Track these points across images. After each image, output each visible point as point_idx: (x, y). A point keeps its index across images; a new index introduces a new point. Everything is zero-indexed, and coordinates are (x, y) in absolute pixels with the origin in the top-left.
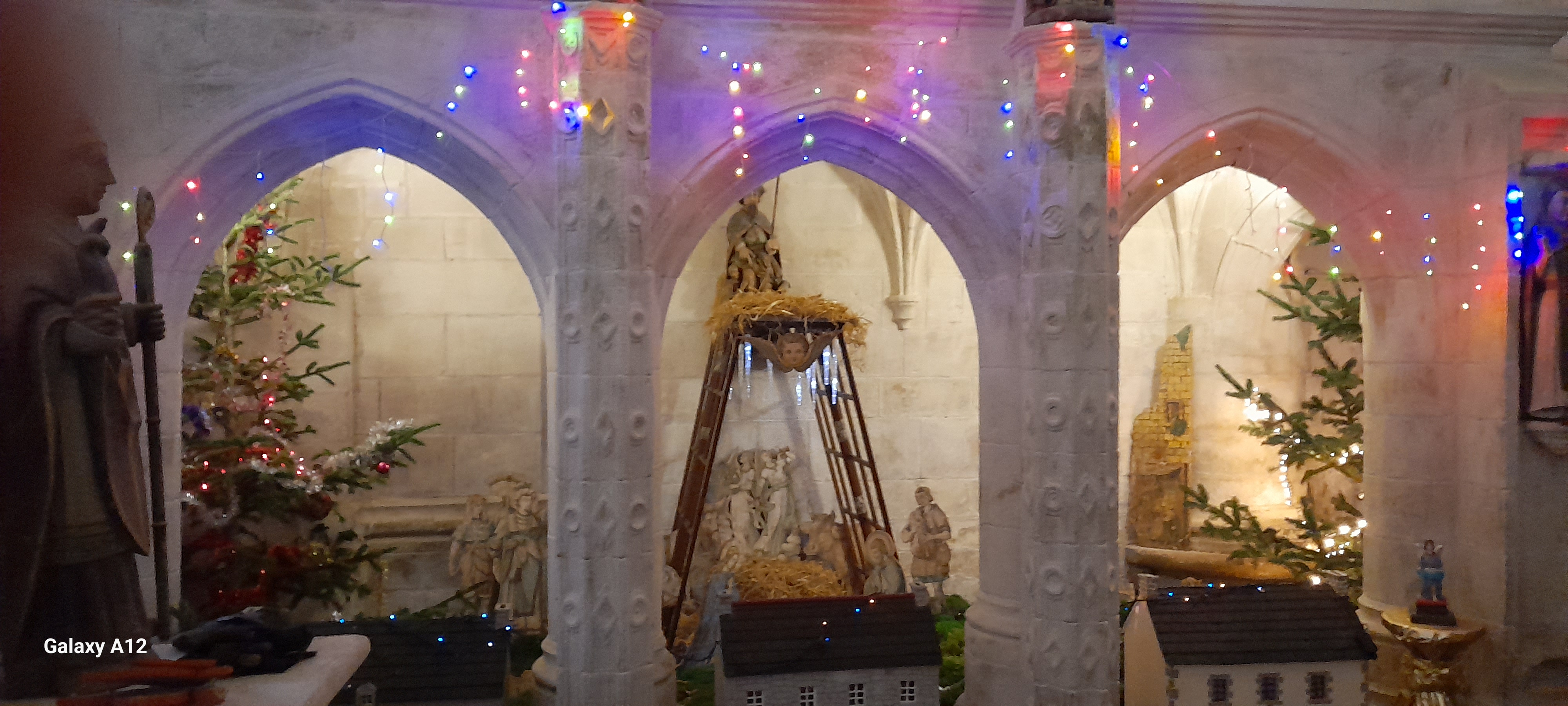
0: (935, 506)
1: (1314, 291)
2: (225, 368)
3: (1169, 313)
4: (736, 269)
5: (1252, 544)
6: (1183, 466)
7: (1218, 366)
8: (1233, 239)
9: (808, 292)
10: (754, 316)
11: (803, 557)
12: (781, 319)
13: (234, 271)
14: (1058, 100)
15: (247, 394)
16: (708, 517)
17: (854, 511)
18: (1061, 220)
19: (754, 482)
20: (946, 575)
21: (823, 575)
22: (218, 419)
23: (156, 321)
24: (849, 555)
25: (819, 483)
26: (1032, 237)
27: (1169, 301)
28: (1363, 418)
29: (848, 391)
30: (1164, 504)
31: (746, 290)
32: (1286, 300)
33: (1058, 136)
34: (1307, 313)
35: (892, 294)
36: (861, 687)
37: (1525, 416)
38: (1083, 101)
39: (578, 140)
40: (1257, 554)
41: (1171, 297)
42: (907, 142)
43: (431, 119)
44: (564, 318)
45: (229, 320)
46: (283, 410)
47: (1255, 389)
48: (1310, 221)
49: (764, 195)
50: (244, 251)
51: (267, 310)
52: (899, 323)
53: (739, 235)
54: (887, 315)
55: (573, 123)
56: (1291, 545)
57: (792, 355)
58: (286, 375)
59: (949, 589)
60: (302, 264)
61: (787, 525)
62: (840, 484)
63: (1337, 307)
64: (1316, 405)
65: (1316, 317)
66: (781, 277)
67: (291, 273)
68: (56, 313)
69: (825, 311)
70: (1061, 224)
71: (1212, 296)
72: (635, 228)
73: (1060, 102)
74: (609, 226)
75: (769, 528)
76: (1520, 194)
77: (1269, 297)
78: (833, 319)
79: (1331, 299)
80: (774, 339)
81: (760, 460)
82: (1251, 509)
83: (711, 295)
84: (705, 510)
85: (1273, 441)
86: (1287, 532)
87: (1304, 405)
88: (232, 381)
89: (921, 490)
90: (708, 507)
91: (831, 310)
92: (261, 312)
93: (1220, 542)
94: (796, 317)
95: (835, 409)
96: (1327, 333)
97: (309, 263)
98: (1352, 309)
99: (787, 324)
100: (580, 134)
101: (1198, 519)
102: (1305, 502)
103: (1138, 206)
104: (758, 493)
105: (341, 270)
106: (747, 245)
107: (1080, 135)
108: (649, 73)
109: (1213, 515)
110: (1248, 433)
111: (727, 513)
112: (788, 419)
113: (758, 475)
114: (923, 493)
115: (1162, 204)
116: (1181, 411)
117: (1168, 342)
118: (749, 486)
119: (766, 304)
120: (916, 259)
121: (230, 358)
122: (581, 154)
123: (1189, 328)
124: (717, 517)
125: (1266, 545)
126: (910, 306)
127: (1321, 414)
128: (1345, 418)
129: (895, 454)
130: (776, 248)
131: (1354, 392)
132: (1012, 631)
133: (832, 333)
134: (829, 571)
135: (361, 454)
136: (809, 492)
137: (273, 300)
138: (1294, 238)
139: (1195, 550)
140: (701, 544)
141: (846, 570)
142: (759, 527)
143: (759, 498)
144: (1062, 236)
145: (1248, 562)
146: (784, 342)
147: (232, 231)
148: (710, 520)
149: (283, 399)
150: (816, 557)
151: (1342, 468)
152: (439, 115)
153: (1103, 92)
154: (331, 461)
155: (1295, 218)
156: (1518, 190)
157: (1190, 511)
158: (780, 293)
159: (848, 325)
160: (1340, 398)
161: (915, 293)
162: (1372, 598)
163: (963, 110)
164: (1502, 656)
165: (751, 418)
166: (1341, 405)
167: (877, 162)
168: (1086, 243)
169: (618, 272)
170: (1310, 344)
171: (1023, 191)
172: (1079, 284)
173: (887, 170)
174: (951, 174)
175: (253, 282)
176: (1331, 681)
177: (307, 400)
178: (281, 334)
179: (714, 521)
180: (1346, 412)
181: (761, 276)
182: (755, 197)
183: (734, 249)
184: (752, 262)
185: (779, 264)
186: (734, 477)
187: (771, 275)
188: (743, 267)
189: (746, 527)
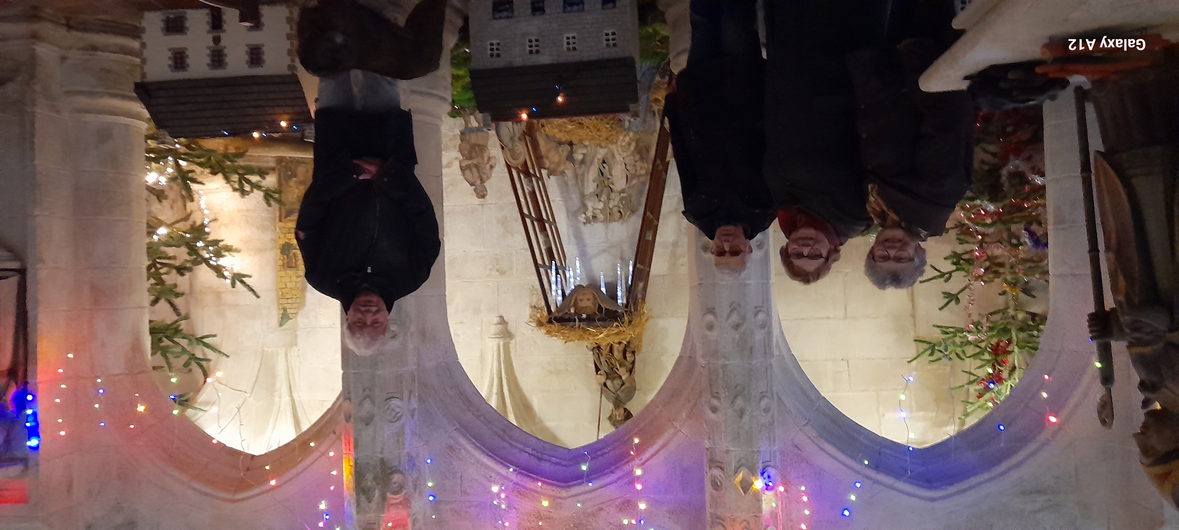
0: (472, 185)
1: (185, 357)
2: (1013, 276)
3: (296, 336)
4: (628, 359)
5: (229, 163)
6: (283, 219)
7: (258, 297)
8: (248, 395)
9: (574, 345)
10: (617, 326)
11: (571, 144)
12: (595, 324)
13: (1010, 349)
14: (392, 504)
15: (996, 257)
16: (643, 172)
17: (534, 180)
18: (388, 412)
19: (609, 199)
20: (462, 133)
21: (556, 131)
22: (1018, 238)
23: (1094, 328)
24: (535, 146)
25: (559, 199)
26: (409, 398)
27: (296, 345)
28: (146, 262)
29: (542, 270)
30: (297, 191)
31: (620, 343)
32: (207, 350)
33: (391, 478)
34: (190, 340)
35: (509, 343)
36: (531, 52)
37: (22, 272)
38: (373, 505)
39: (761, 462)
40: (226, 156)
41: (294, 348)
42: (509, 468)
43: (872, 473)
44: (766, 325)
45: (1011, 312)
46: (966, 244)
47: (228, 281)
48: (190, 412)
49: (608, 416)
50: (1003, 365)
51: (984, 321)
52: (503, 321)
53: (627, 384)
54: (512, 327)
55: (765, 475)
56: (200, 165)
57: (585, 297)
58: (967, 271)
59: (460, 122)
60: (957, 355)
61: (583, 167)
62: (545, 198)
63: (168, 347)
64: (181, 270)
65: (183, 338)
66: (594, 354)
67: (965, 348)
69: (562, 331)
70: (388, 409)
71: (263, 350)
72: (715, 396)
73: (391, 503)
74: (736, 397)
75: (597, 164)
76: (29, 443)
77: (220, 352)
78: (556, 326)
79: (173, 353)
80: (600, 308)
81: (605, 215)
82: (230, 189)
83: (646, 338)
84: (646, 177)
85: (216, 242)
86: (202, 173)
87: (190, 270)
88: (1008, 266)
89: (483, 196)
90: (644, 179)
91: (558, 333)
92: (988, 318)
93: (254, 164)
94: (585, 326)
95: (551, 257)
96: (174, 326)
97: (953, 356)
98: (156, 346)
99: (590, 320)
100: (760, 466)
101: (270, 181)
102: (190, 196)
103: (327, 423)
104: (606, 190)
105: (929, 352)
106: (621, 377)
107: (375, 479)
108: (708, 515)
109: (260, 184)
110: (234, 247)
111: (629, 175)
112: (585, 246)
113: (606, 204)
114: (481, 194)
115: (305, 427)
116: (285, 261)
117: (296, 314)
118: (613, 195)
119: (607, 336)
120: (491, 370)
121: (1009, 284)
122: (759, 451)
123: (281, 325)
124: (636, 171)
125: (218, 163)
126: (493, 335)
127: (177, 263)
128: (158, 260)
129: (504, 222)
130: (598, 376)
131: (152, 281)
132: (414, 97)
133: (557, 315)
134: (550, 134)
136: (568, 192)
137: (979, 328)
138: (202, 398)
139: (272, 157)
140: (650, 153)
141: (538, 134)
142: (604, 165)
143: (605, 186)
144: (387, 400)
145: (232, 150)
146: (592, 306)
148: (641, 169)
149: (967, 253)
150: (560, 143)
151: (161, 223)
152: (867, 477)
153: (358, 512)
155: (201, 413)
156: (30, 447)
157: (276, 186)
158: (596, 344)
159: (544, 321)
160: (163, 277)
161: (490, 344)
162: (139, 128)
163: (465, 493)
164: (38, 87)
165: (612, 247)
166: (162, 271)
167: (529, 450)
168: (368, 395)
169: (727, 363)
170: (186, 317)
171: (417, 432)
172: (373, 363)
173: (521, 444)
174: (473, 443)
175: (994, 341)
176: (170, 66)
177: (948, 253)
178: (972, 302)
179: (639, 168)
180: (159, 266)
181: (609, 355)
182: (616, 416)
183: (631, 373)
184: (616, 365)
185: (595, 363)
186: (624, 202)
187: (602, 355)
188: (623, 360)
189: (614, 165)
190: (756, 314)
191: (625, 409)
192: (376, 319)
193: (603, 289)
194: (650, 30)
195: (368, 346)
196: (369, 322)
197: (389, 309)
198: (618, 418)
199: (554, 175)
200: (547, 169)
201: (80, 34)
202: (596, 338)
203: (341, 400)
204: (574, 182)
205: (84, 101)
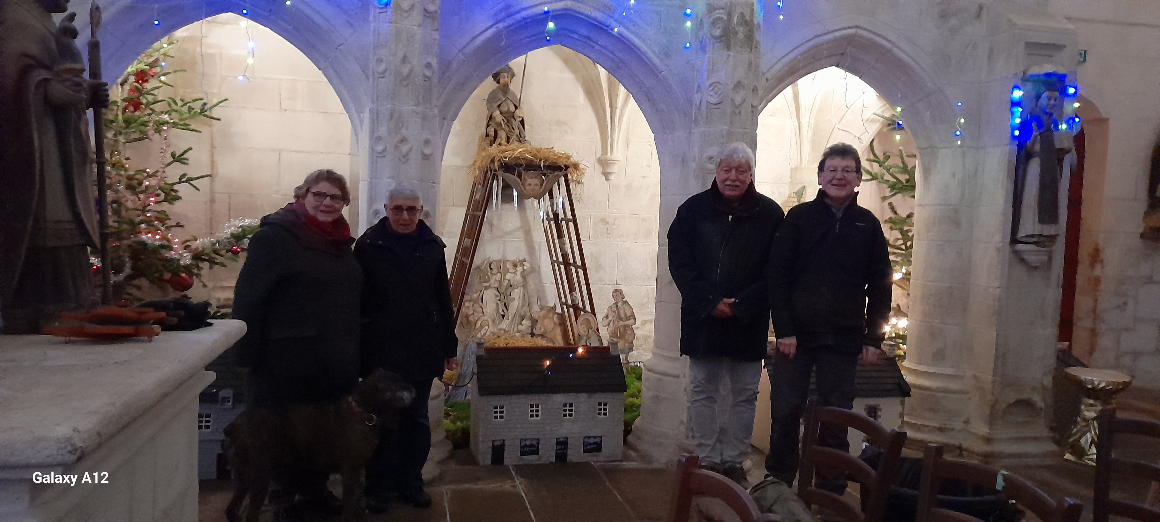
0: (626, 302)
1: (887, 164)
3: (791, 177)
4: (493, 130)
8: (837, 126)
9: (545, 145)
10: (506, 158)
11: (532, 335)
12: (525, 161)
13: (125, 104)
14: (723, 9)
16: (467, 304)
17: (570, 302)
18: (720, 91)
19: (500, 282)
20: (631, 349)
22: (113, 209)
23: (103, 93)
24: (565, 333)
26: (701, 103)
27: (792, 169)
28: (913, 251)
29: (570, 215)
31: (500, 144)
32: (869, 169)
33: (722, 33)
34: (883, 178)
35: (602, 155)
36: (571, 405)
37: (1014, 241)
38: (739, 10)
39: (389, 13)
41: (794, 167)
42: (618, 33)
44: (375, 139)
45: (122, 139)
46: (160, 211)
48: (887, 113)
49: (515, 78)
50: (133, 88)
51: (151, 132)
52: (606, 175)
53: (495, 105)
54: (598, 169)
57: (532, 187)
58: (163, 182)
59: (633, 361)
60: (176, 103)
61: (522, 313)
62: (560, 286)
63: (901, 174)
65: (888, 181)
66: (525, 137)
67: (168, 108)
68: (41, 74)
69: (556, 157)
70: (720, 95)
72: (427, 78)
74: (408, 75)
75: (510, 314)
76: (1021, 93)
78: (562, 163)
79: (898, 168)
80: (520, 176)
81: (505, 267)
83: (475, 147)
84: (464, 300)
89: (616, 291)
90: (466, 298)
91: (560, 156)
92: (147, 134)
94: (535, 160)
95: (559, 230)
96: (895, 191)
97: (180, 103)
98: (911, 174)
100: (389, 9)
103: (773, 89)
104: (502, 290)
105: (207, 107)
106: (501, 113)
107: (736, 33)
111: (481, 303)
112: (526, 239)
113: (503, 278)
114: (618, 293)
115: (789, 90)
117: (789, 197)
118: (497, 285)
119: (514, 150)
120: (620, 130)
122: (390, 23)
123: (804, 187)
124: (473, 305)
126: (615, 163)
129: (599, 267)
130: (522, 116)
131: (910, 234)
132: (675, 372)
133: (560, 173)
135: (220, 239)
136: (538, 291)
137: (155, 125)
138: (876, 127)
140: (461, 323)
141: (562, 344)
142: (503, 313)
143: (503, 293)
144: (721, 103)
146: (526, 178)
147: (126, 73)
148: (468, 307)
149: (162, 202)
150: (542, 335)
154: (198, 244)
155: (878, 112)
156: (1020, 90)
158: (524, 145)
159: (572, 169)
160: (901, 237)
161: (619, 155)
162: (911, 362)
163: (657, 13)
164: (990, 397)
165: (500, 237)
166: (902, 242)
167: (597, 47)
168: (737, 107)
169: (415, 108)
170: (884, 198)
171: (696, 72)
172: (730, 136)
173: (604, 54)
174: (647, 58)
175: (137, 113)
176: (880, 410)
177: (177, 203)
178: (162, 150)
179: (471, 307)
180: (903, 247)
181: (510, 135)
182: (508, 77)
183: (491, 115)
184: (504, 125)
185: (524, 127)
186: (486, 277)
187: (517, 135)
188: (498, 129)
189: (493, 312)
190: (384, 150)
191: (498, 82)
192: (727, 174)
193: (515, 193)
194: (459, 424)
195: (735, 151)
196: (733, 171)
197: (715, 182)
198: (506, 74)
199: (550, 306)
200: (555, 313)
201: (952, 442)
202: (525, 149)
203: (760, 108)
204: (532, 300)
205: (953, 385)
